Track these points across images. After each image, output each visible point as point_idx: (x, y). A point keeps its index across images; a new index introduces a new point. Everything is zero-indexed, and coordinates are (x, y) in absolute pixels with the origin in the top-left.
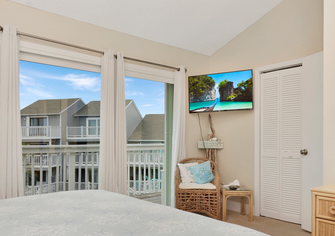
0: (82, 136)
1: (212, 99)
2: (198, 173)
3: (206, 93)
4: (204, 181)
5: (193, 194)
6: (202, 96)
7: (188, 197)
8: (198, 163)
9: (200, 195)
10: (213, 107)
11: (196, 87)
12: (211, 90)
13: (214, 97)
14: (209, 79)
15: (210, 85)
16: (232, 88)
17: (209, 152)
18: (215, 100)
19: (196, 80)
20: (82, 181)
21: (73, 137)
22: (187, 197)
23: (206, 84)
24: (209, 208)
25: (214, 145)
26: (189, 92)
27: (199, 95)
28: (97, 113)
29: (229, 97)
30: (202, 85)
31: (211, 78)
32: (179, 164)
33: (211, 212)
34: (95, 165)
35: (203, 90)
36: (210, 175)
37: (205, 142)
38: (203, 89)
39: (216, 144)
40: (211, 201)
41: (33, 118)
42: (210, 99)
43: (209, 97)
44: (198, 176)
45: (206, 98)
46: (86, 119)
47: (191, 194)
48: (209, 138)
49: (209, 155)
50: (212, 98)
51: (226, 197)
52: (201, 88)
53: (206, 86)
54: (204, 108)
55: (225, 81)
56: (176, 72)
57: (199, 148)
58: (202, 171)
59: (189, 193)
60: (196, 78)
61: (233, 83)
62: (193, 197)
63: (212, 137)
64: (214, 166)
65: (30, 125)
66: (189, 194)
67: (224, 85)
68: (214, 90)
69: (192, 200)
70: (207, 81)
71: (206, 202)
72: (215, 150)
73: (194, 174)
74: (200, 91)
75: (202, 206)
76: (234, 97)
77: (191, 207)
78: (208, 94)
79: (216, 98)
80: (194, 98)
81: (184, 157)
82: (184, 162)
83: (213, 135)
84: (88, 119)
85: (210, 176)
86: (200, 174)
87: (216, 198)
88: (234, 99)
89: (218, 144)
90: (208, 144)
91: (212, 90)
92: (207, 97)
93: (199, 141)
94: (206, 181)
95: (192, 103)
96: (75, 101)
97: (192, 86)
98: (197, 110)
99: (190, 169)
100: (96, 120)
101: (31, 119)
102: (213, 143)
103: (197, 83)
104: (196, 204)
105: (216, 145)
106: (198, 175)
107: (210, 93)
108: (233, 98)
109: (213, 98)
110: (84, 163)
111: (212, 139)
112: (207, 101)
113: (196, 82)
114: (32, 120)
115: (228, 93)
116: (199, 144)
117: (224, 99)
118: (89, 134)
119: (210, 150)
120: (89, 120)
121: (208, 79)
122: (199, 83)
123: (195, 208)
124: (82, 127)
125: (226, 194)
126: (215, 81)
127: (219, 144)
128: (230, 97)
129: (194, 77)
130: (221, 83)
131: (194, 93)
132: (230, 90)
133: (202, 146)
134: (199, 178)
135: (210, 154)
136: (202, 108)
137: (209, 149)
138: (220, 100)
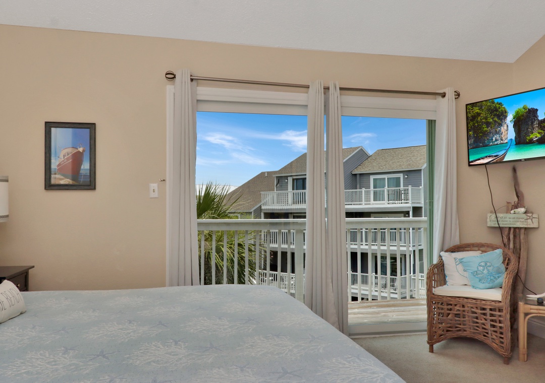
0: (363, 202)
1: (502, 142)
2: (476, 269)
3: (493, 131)
4: (488, 285)
5: (458, 306)
6: (486, 137)
7: (451, 310)
8: (481, 252)
9: (472, 308)
10: (504, 155)
11: (477, 122)
12: (500, 125)
13: (506, 137)
14: (498, 106)
15: (498, 116)
16: (535, 120)
17: (509, 234)
18: (507, 143)
19: (476, 110)
20: (362, 272)
21: (352, 204)
22: (448, 310)
23: (492, 116)
24: (490, 332)
25: (518, 222)
26: (468, 131)
27: (481, 136)
28: (386, 167)
29: (530, 137)
30: (486, 118)
31: (500, 104)
32: (442, 253)
33: (493, 340)
34: (382, 248)
35: (487, 127)
36: (500, 275)
37: (499, 215)
38: (488, 124)
39: (523, 220)
40: (492, 321)
41: (297, 179)
42: (499, 142)
43: (498, 138)
44: (474, 276)
45: (492, 139)
46: (370, 178)
47: (456, 305)
48: (510, 208)
49: (509, 239)
50: (502, 140)
51: (525, 318)
52: (485, 123)
53: (492, 119)
54: (490, 156)
55: (524, 109)
56: (440, 98)
57: (488, 225)
58: (483, 266)
59: (451, 303)
60: (476, 107)
61: (537, 110)
62: (459, 310)
63: (516, 207)
64: (509, 260)
65: (293, 189)
66: (451, 305)
67: (523, 116)
68: (505, 126)
69: (457, 315)
70: (494, 111)
71: (483, 321)
72: (523, 231)
73: (469, 271)
74: (483, 128)
75: (478, 328)
76: (539, 136)
77: (457, 327)
78: (497, 133)
79: (509, 139)
80: (475, 142)
81: (456, 242)
82: (454, 250)
83: (518, 203)
84: (372, 178)
85: (498, 277)
86: (479, 272)
87: (500, 316)
88: (539, 139)
89: (527, 219)
90: (507, 219)
91: (502, 125)
92: (494, 139)
93: (489, 215)
94: (491, 285)
95: (471, 149)
96: (354, 151)
97: (471, 120)
98: (479, 159)
99: (461, 262)
100: (385, 178)
101: (293, 180)
102: (517, 218)
103: (479, 114)
104: (465, 323)
105: (523, 222)
106: (475, 274)
107: (500, 131)
108: (536, 137)
109: (504, 139)
110: (366, 245)
111: (515, 210)
112: (494, 145)
113: (477, 113)
114: (295, 181)
115: (528, 129)
116: (488, 220)
117: (521, 141)
118: (375, 200)
119: (512, 230)
120: (374, 179)
121: (495, 107)
122: (482, 115)
123: (465, 331)
124: (363, 190)
125: (526, 312)
126: (507, 110)
127: (529, 219)
128: (532, 136)
129: (473, 105)
130: (517, 113)
131: (474, 133)
132: (532, 123)
133: (495, 223)
134: (478, 280)
135: (512, 236)
136: (486, 157)
137: (510, 228)
138: (516, 141)
